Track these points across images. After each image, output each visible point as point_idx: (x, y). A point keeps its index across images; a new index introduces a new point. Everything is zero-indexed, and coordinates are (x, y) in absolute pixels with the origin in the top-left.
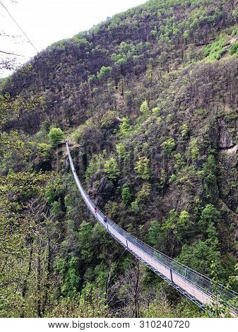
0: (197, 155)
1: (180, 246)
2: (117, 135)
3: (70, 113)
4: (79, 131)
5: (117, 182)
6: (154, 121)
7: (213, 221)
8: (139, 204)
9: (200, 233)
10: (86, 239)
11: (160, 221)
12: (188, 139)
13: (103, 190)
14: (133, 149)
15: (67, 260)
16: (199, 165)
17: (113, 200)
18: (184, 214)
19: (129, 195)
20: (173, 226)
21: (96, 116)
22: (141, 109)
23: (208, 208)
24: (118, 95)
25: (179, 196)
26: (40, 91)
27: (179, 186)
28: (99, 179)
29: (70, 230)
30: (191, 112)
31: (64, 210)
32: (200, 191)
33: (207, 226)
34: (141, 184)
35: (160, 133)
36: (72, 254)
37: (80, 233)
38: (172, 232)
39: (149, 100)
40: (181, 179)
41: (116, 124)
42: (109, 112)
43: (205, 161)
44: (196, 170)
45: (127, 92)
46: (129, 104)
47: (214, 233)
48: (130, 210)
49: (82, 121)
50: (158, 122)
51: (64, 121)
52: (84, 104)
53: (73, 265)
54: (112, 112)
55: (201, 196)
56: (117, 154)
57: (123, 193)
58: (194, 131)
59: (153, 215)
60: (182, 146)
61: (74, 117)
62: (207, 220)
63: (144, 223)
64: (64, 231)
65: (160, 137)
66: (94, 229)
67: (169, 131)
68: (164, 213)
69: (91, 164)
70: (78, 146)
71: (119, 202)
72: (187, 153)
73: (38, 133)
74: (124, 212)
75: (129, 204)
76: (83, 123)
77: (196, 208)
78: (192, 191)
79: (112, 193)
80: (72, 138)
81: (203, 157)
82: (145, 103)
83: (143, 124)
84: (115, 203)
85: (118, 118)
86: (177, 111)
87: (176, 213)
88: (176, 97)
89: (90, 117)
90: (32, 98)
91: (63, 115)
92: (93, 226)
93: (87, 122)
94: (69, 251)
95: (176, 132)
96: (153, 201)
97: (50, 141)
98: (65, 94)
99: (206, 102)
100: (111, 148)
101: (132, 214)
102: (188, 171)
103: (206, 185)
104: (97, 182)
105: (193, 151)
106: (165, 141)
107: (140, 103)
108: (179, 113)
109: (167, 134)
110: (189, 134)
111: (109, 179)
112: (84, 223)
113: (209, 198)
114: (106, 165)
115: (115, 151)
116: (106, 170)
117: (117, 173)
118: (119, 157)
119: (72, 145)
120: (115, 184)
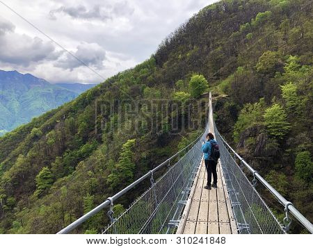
5: (284, 141)
13: (260, 152)
26: (188, 49)
28: (255, 136)
41: (278, 68)
49: (232, 69)
57: (298, 159)
69: (243, 116)
70: (224, 96)
71: (289, 175)
73: (178, 82)
79: (276, 158)
84: (282, 176)
104: (250, 140)
111: (271, 137)
114: (265, 116)
115: (280, 97)
116: (265, 123)
117: (286, 128)
118: (288, 104)
119: (216, 95)
120: (282, 143)
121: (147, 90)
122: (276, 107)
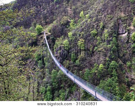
0: (107, 38)
1: (99, 80)
2: (69, 28)
3: (45, 18)
4: (50, 26)
5: (69, 51)
6: (87, 21)
7: (115, 69)
8: (79, 61)
9: (109, 74)
10: (55, 78)
11: (90, 69)
12: (103, 30)
13: (62, 55)
14: (76, 35)
15: (46, 87)
16: (109, 42)
17: (67, 60)
18: (101, 66)
19: (75, 57)
20: (96, 71)
21: (58, 19)
22: (80, 15)
23: (113, 63)
24: (69, 9)
25: (99, 57)
26: (31, 7)
27: (99, 52)
28: (61, 50)
29: (47, 73)
30: (105, 16)
31: (44, 64)
32: (109, 55)
33: (112, 71)
34: (80, 52)
35: (89, 27)
36: (48, 85)
37: (52, 75)
38: (95, 74)
39: (84, 11)
40: (100, 49)
41: (68, 23)
42: (64, 17)
43: (111, 40)
44: (107, 45)
45: (74, 7)
46: (75, 13)
47: (116, 74)
48: (75, 64)
49: (51, 22)
50: (88, 22)
51: (43, 22)
52: (52, 13)
53: (49, 90)
54: (66, 17)
55: (109, 57)
56: (69, 38)
57: (72, 56)
58: (106, 26)
59: (86, 66)
60: (100, 33)
61: (47, 20)
62: (112, 68)
63: (82, 70)
64: (44, 74)
65: (89, 29)
66: (58, 73)
67: (94, 26)
68: (91, 65)
69: (57, 42)
70: (50, 34)
71: (70, 61)
72: (103, 37)
73: (31, 28)
74: (72, 65)
75: (75, 61)
76: (52, 22)
77: (107, 63)
78: (105, 55)
79: (67, 56)
80: (47, 30)
81: (111, 38)
82: (82, 12)
83: (81, 23)
84: (68, 61)
85: (69, 20)
86: (98, 16)
87: (97, 65)
88: (97, 9)
89: (55, 20)
90: (27, 11)
91: (42, 19)
92: (58, 72)
93: (54, 22)
94: (47, 84)
95: (97, 26)
96: (86, 60)
97: (36, 32)
98: (43, 9)
99: (112, 11)
100: (66, 35)
101: (76, 66)
102: (103, 45)
103: (112, 52)
104: (59, 51)
105: (106, 35)
106: (92, 31)
107: (80, 13)
108: (99, 17)
109: (93, 28)
110: (104, 27)
111: (65, 50)
112: (54, 70)
113: (113, 58)
114: (63, 43)
115: (67, 36)
116: (63, 45)
117: (69, 47)
119: (47, 34)
122: (66, 40)
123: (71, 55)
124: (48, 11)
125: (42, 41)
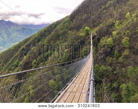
2: (114, 29)
3: (94, 22)
4: (96, 29)
5: (112, 48)
6: (132, 21)
8: (123, 58)
11: (134, 67)
13: (106, 52)
14: (121, 34)
17: (110, 56)
19: (118, 54)
21: (105, 22)
22: (126, 16)
26: (83, 15)
28: (104, 47)
34: (124, 50)
35: (135, 26)
39: (130, 12)
45: (120, 10)
48: (118, 61)
49: (98, 25)
50: (135, 21)
51: (91, 25)
52: (100, 17)
54: (112, 19)
59: (130, 64)
61: (95, 24)
63: (125, 67)
66: (101, 68)
69: (101, 41)
70: (96, 34)
71: (113, 58)
73: (81, 30)
74: (115, 62)
75: (118, 58)
79: (110, 53)
80: (93, 32)
84: (111, 58)
85: (115, 22)
89: (102, 23)
92: (100, 67)
93: (101, 25)
96: (130, 57)
98: (92, 15)
101: (118, 63)
104: (103, 49)
111: (109, 47)
112: (96, 65)
114: (107, 41)
115: (112, 36)
116: (107, 43)
117: (113, 45)
118: (114, 37)
119: (94, 34)
120: (112, 49)
121: (69, 32)
122: (110, 39)
123: (114, 53)
124: (96, 16)
125: (89, 40)
